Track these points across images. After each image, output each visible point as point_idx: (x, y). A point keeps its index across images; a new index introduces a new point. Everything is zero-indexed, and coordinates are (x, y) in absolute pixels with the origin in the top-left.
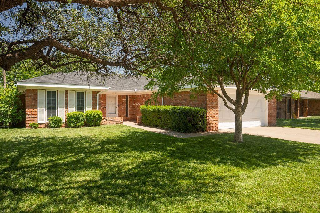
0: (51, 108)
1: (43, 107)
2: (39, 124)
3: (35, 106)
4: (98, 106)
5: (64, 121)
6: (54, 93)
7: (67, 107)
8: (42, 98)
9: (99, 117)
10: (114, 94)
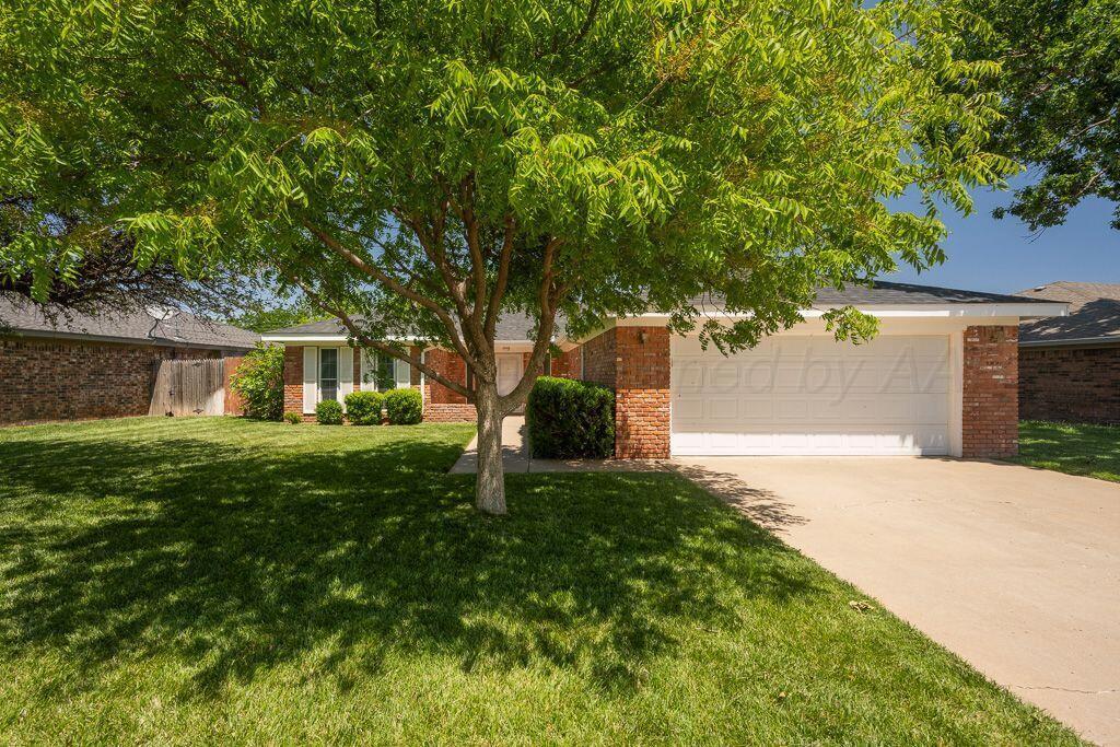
0: (329, 384)
1: (313, 382)
2: (305, 415)
3: (298, 380)
4: (422, 381)
5: (345, 412)
6: (334, 352)
7: (357, 382)
8: (312, 364)
9: (409, 405)
10: (506, 351)
